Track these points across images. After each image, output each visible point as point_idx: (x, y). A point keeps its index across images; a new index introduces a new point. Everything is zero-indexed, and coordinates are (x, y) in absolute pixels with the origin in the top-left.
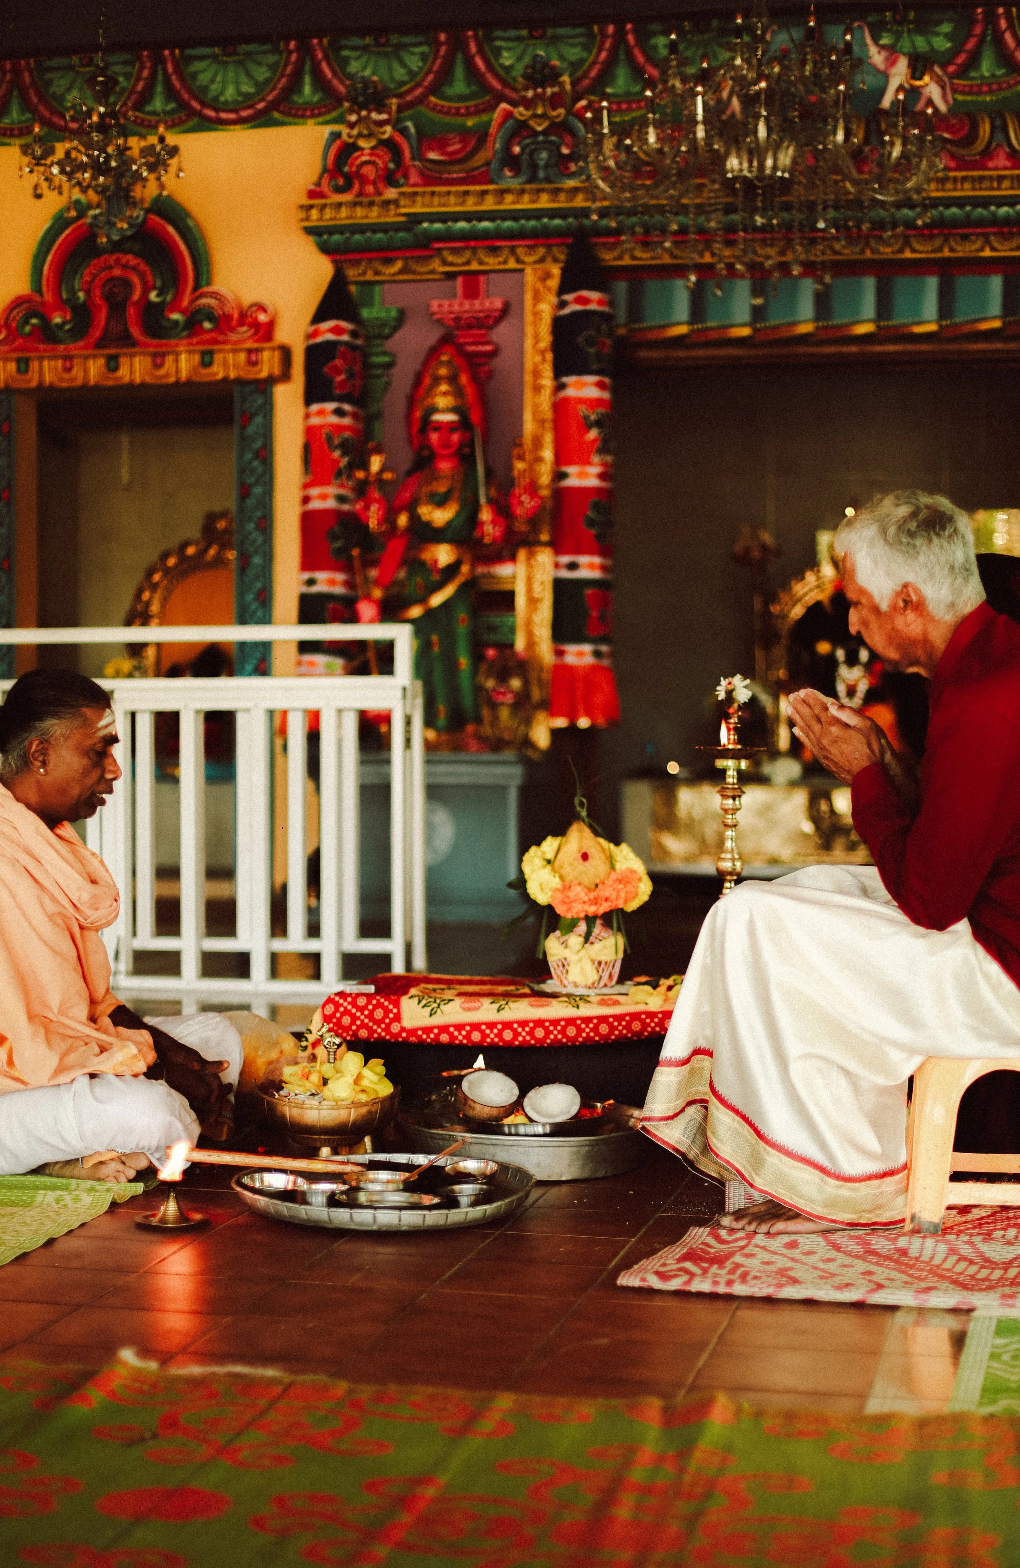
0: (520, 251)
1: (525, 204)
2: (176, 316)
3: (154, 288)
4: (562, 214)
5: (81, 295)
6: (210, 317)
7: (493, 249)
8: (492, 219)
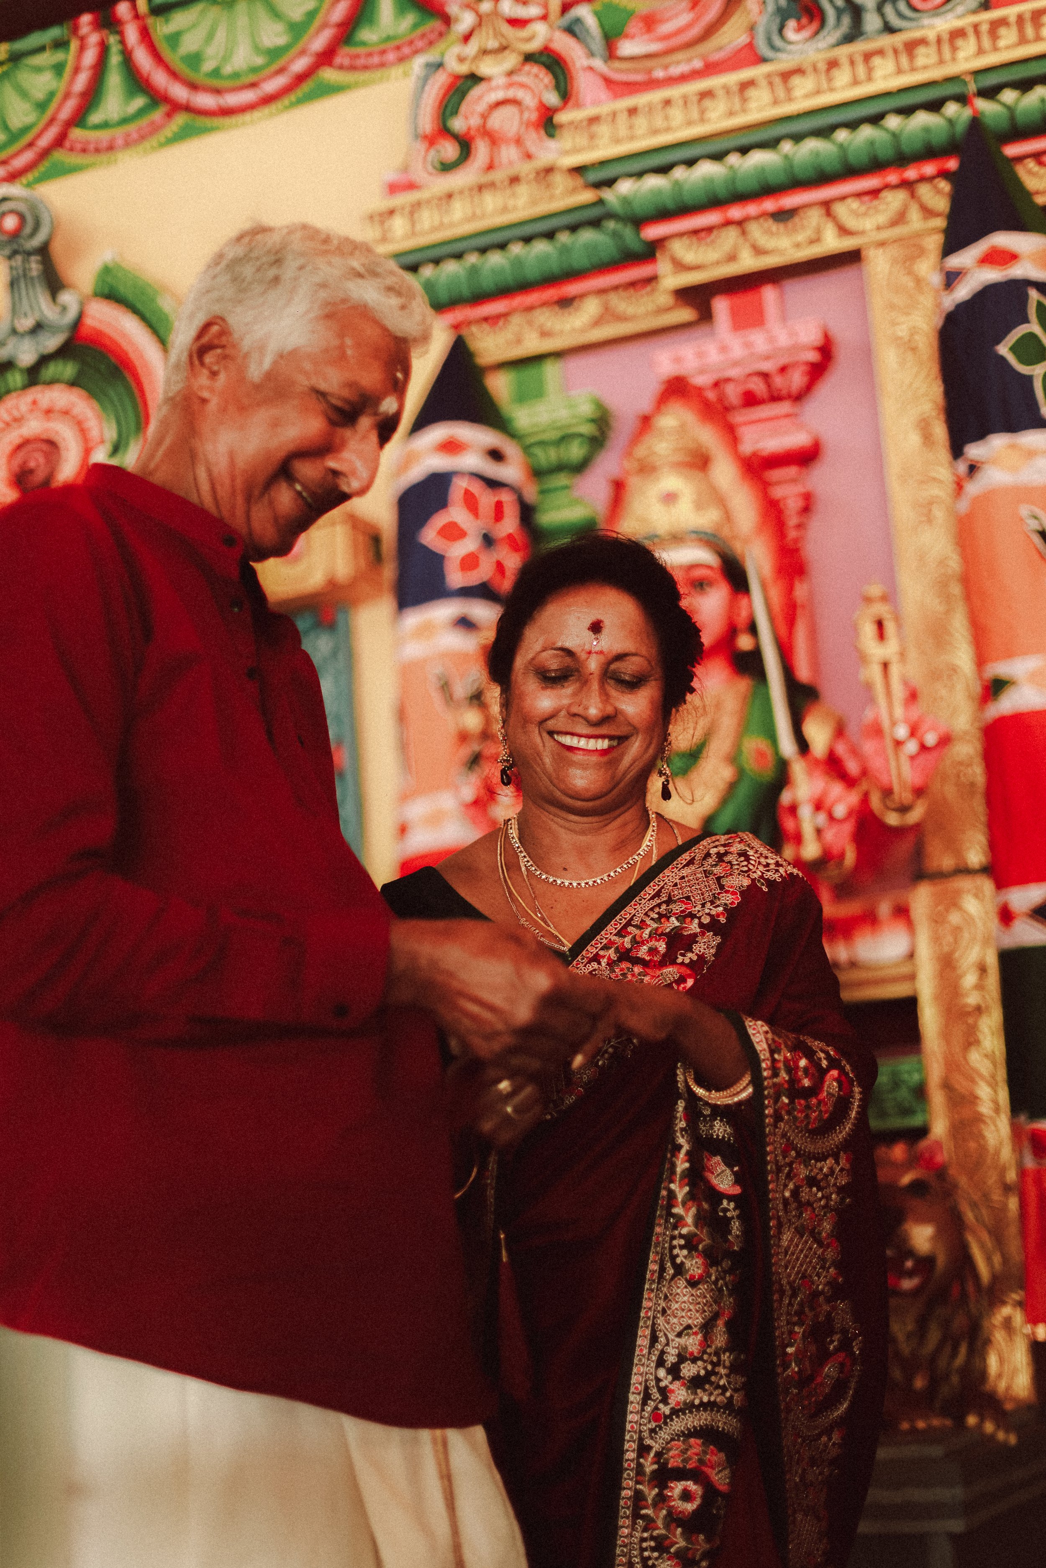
0: (844, 207)
1: (843, 90)
4: (930, 99)
7: (783, 216)
8: (771, 144)
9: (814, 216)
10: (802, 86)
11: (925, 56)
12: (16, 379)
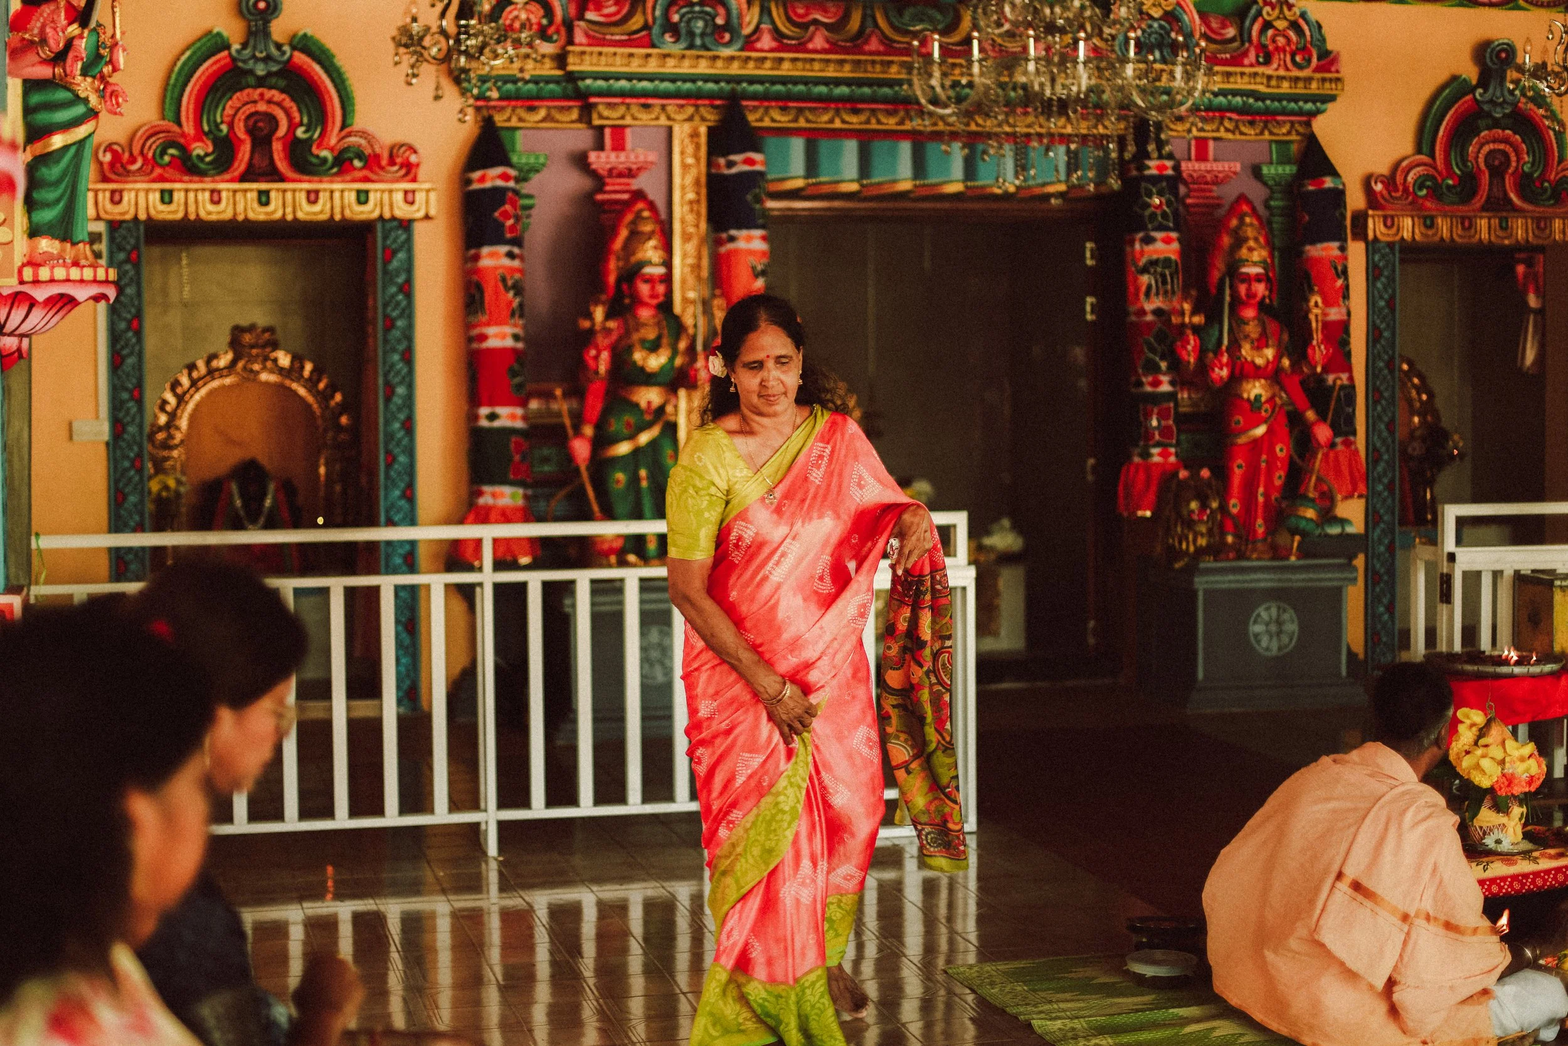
0: (670, 109)
1: (686, 68)
2: (325, 153)
3: (301, 124)
4: (716, 79)
5: (224, 128)
6: (360, 156)
7: (646, 106)
8: (651, 80)
9: (657, 110)
10: (671, 62)
11: (719, 63)
12: (251, 80)
